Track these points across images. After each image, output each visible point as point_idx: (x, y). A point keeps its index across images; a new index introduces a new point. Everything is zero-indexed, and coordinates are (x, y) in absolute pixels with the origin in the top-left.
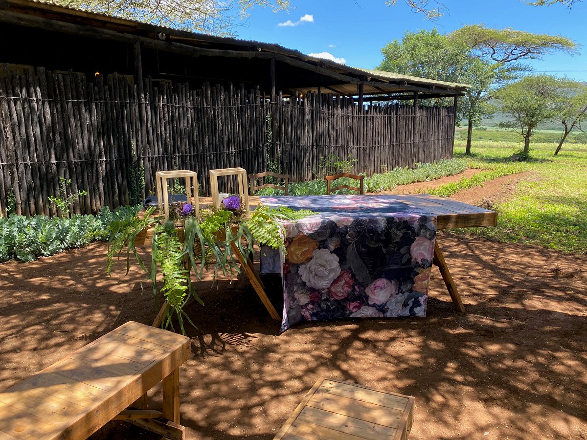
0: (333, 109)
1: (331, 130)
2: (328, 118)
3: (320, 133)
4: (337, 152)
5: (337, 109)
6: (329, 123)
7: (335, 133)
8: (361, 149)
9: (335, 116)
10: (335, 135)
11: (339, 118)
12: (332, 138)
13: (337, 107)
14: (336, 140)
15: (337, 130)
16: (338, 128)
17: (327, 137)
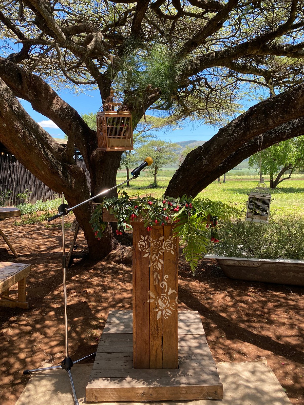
0: (13, 163)
1: (13, 175)
2: (10, 168)
3: (4, 177)
4: (19, 188)
5: (16, 162)
6: (10, 171)
7: (16, 177)
8: (37, 186)
9: (15, 167)
10: (16, 178)
11: (18, 168)
12: (14, 180)
13: (16, 161)
14: (18, 181)
15: (17, 175)
16: (18, 174)
17: (10, 180)
